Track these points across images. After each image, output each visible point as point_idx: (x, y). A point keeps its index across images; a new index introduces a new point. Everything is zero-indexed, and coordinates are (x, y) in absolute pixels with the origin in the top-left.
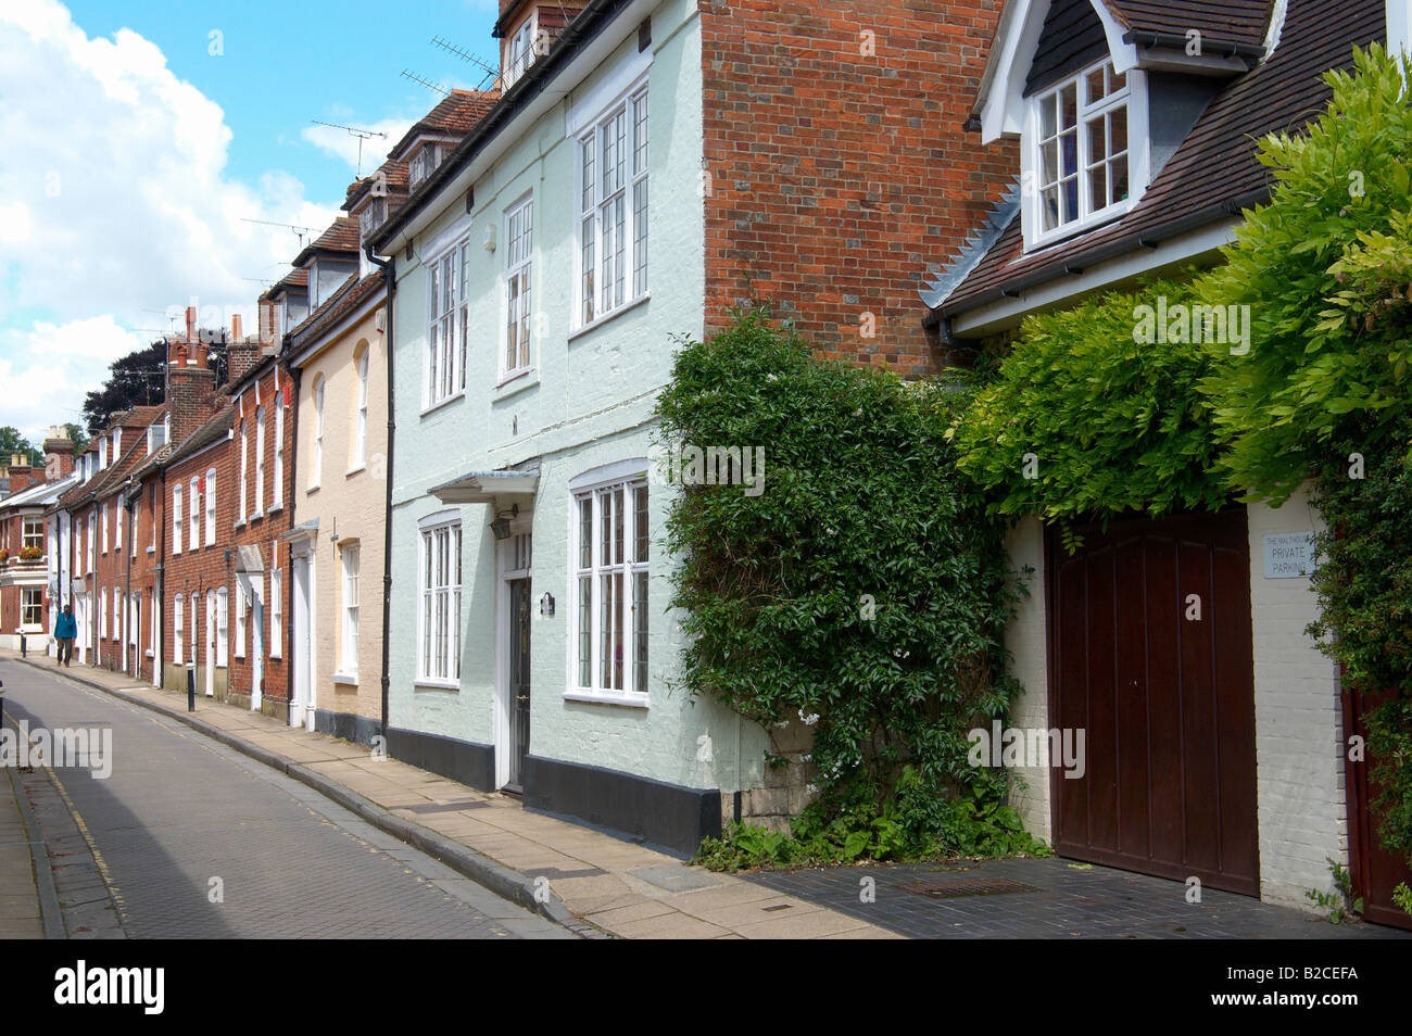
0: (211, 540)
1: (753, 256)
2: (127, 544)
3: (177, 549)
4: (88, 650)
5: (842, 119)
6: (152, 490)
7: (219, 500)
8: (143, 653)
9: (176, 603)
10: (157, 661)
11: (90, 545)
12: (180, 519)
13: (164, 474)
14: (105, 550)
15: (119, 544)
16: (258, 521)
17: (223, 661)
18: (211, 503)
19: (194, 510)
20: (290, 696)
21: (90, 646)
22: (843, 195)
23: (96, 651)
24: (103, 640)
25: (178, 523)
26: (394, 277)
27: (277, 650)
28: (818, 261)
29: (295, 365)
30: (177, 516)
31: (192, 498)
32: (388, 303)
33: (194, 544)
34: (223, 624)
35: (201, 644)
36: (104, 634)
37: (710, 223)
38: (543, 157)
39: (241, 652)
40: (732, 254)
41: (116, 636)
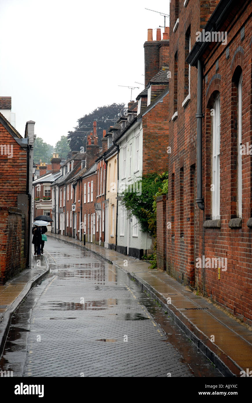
0: (92, 200)
1: (150, 166)
2: (73, 198)
3: (85, 202)
4: (64, 231)
5: (166, 143)
6: (80, 184)
7: (94, 189)
8: (77, 231)
9: (85, 217)
10: (80, 233)
11: (64, 199)
12: (86, 193)
13: (82, 180)
14: (68, 200)
15: (72, 198)
16: (100, 197)
17: (94, 233)
18: (92, 191)
19: (89, 192)
20: (105, 241)
21: (64, 229)
22: (166, 156)
23: (66, 231)
24: (67, 227)
25: (85, 194)
26: (119, 148)
27: (103, 230)
28: (161, 167)
29: (106, 160)
30: (85, 193)
31: (88, 188)
32: (118, 153)
33: (89, 201)
34: (94, 223)
35: (90, 229)
36: (68, 226)
37: (143, 161)
38: (133, 138)
39: (97, 231)
40: (147, 166)
41: (71, 227)
